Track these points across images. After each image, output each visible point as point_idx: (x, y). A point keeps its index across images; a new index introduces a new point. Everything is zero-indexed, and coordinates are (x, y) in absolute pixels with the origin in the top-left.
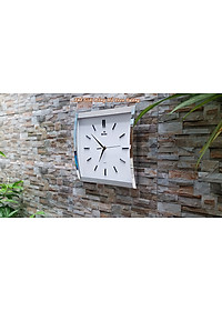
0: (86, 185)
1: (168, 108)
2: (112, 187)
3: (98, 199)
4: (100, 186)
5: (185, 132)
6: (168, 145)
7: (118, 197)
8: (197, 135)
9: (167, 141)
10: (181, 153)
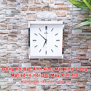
0: (32, 61)
1: (76, 23)
2: (48, 60)
3: (40, 67)
4: (42, 60)
5: (83, 34)
6: (76, 39)
7: (52, 64)
8: (87, 35)
9: (76, 37)
10: (81, 42)
